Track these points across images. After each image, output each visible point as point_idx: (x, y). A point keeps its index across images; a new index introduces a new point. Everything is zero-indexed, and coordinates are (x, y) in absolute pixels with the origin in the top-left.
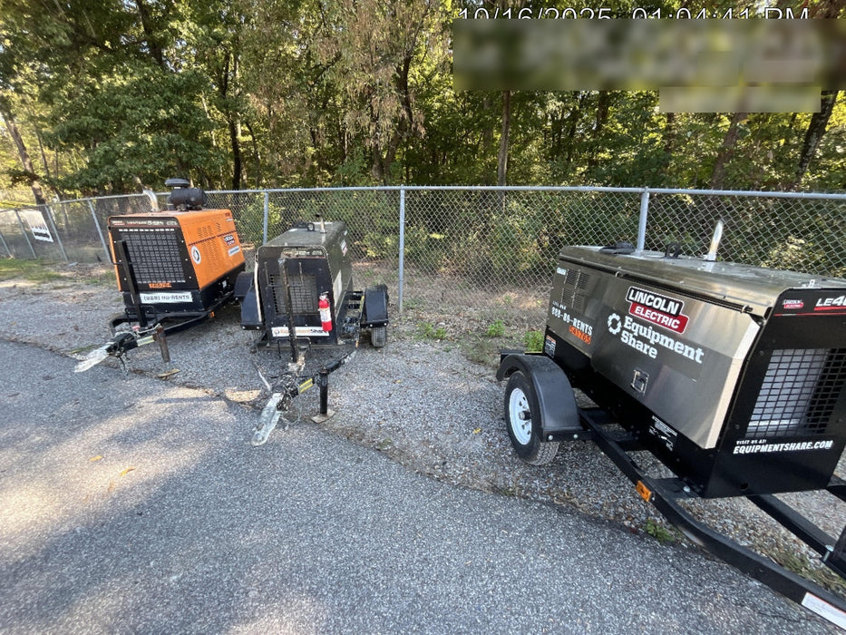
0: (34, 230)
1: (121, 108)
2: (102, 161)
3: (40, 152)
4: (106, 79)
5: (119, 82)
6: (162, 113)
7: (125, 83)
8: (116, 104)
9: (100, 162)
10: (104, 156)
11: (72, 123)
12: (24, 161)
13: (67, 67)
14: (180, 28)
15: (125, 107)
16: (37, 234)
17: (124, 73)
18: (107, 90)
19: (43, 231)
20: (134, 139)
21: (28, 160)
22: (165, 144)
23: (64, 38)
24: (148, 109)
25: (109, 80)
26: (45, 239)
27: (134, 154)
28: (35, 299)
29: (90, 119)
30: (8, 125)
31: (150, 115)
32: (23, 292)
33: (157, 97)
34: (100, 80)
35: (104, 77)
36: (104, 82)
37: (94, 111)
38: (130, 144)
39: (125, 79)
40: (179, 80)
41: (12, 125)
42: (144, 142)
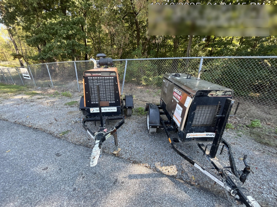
0: (24, 75)
1: (55, 30)
2: (48, 50)
3: (20, 49)
4: (49, 21)
5: (54, 21)
6: (70, 32)
7: (56, 22)
8: (53, 29)
9: (47, 50)
10: (49, 48)
11: (37, 36)
12: (17, 51)
13: (35, 16)
14: (76, 1)
15: (56, 30)
16: (25, 76)
17: (55, 18)
18: (49, 24)
19: (27, 75)
20: (60, 41)
21: (18, 51)
22: (71, 44)
23: (36, 4)
24: (65, 31)
25: (50, 21)
26: (28, 78)
27: (60, 47)
28: (32, 104)
29: (44, 34)
30: (11, 39)
31: (66, 33)
32: (26, 100)
33: (68, 26)
34: (47, 20)
35: (48, 19)
36: (48, 21)
37: (45, 32)
38: (59, 43)
39: (55, 20)
40: (76, 20)
41: (13, 39)
42: (63, 43)
